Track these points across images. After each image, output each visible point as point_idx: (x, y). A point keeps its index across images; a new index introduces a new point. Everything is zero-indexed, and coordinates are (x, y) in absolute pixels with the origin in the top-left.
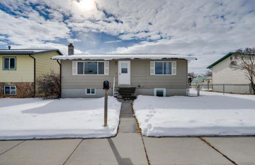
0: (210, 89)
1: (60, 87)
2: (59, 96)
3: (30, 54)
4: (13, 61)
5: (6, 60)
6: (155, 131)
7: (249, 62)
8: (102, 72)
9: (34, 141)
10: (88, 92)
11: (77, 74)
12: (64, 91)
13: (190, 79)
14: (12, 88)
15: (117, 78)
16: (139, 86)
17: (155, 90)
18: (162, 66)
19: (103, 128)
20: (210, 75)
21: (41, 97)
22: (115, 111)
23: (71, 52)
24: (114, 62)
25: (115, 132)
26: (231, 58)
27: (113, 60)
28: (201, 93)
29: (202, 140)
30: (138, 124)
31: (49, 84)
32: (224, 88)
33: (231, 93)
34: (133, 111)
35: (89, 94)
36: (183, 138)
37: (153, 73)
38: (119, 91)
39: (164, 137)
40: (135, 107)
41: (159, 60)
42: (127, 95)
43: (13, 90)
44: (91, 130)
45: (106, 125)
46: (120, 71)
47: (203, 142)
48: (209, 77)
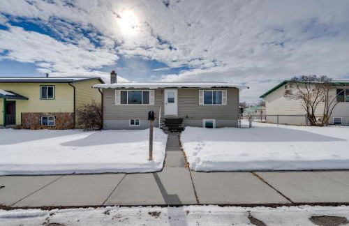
0: (263, 120)
1: (102, 117)
2: (101, 127)
3: (70, 82)
4: (51, 90)
5: (44, 88)
6: (204, 165)
7: (305, 91)
8: (147, 101)
9: (74, 176)
10: (132, 123)
11: (119, 104)
12: (106, 122)
13: (242, 109)
14: (50, 119)
15: (163, 107)
16: (187, 117)
17: (204, 121)
18: (212, 95)
19: (147, 162)
20: (263, 105)
21: (81, 128)
22: (161, 143)
23: (114, 80)
24: (160, 91)
25: (161, 166)
26: (286, 86)
27: (159, 88)
28: (253, 124)
29: (255, 175)
30: (185, 157)
31: (90, 115)
32: (278, 119)
33: (286, 124)
34: (180, 143)
35: (132, 125)
36: (234, 173)
37: (202, 103)
38: (165, 122)
39: (214, 171)
40: (182, 139)
41: (208, 89)
42: (174, 126)
43: (51, 121)
44: (135, 164)
45: (151, 158)
46: (166, 100)
47: (255, 177)
48: (263, 107)
